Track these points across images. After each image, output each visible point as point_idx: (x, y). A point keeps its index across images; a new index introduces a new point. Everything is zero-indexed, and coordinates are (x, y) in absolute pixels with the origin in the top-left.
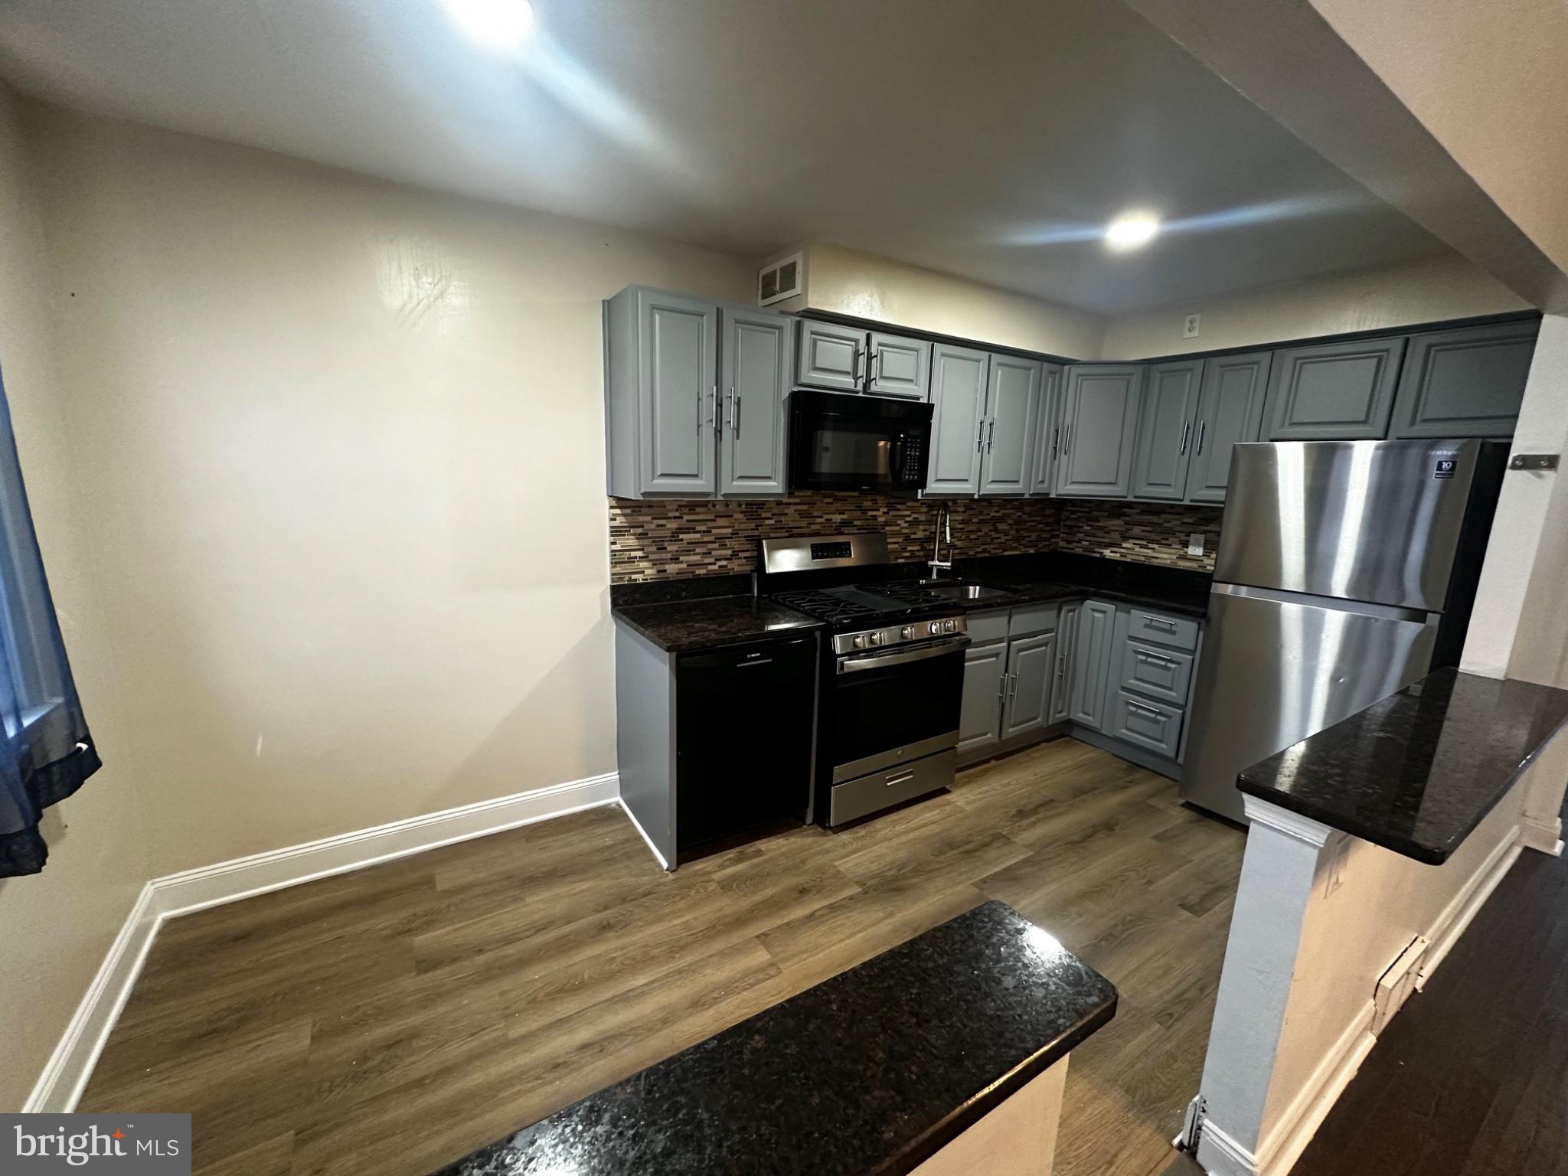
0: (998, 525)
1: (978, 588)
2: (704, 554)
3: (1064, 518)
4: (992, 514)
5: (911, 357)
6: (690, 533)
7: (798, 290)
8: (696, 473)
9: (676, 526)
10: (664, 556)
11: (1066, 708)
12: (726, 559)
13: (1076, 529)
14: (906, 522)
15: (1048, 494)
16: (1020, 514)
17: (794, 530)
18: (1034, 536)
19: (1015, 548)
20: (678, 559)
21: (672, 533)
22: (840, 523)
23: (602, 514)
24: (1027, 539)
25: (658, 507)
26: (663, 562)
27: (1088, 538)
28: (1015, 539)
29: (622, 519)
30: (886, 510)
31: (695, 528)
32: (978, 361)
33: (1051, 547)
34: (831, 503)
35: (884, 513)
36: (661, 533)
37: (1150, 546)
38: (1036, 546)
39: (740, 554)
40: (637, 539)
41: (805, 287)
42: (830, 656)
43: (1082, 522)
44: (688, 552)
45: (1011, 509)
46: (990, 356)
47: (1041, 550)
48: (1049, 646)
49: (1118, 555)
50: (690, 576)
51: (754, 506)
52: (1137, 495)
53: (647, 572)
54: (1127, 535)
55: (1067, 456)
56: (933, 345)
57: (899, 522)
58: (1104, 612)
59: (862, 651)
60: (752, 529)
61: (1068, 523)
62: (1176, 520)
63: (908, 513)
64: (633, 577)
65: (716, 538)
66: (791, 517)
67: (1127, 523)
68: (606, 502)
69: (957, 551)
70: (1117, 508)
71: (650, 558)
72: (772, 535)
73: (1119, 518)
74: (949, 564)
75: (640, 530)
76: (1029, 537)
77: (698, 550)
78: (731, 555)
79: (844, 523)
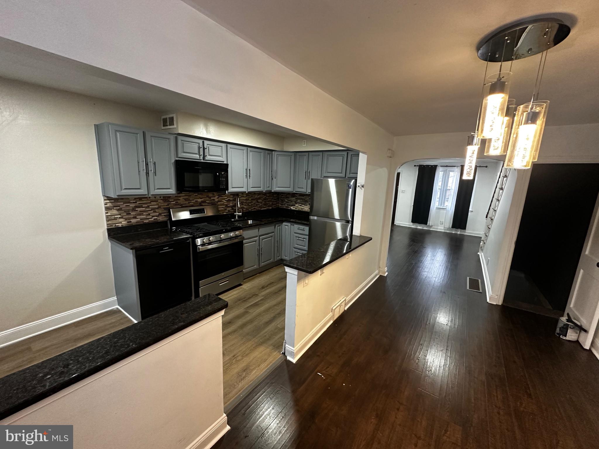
0: (258, 200)
1: (251, 221)
2: (147, 215)
3: (280, 197)
4: (256, 197)
5: (219, 149)
6: (140, 208)
7: (175, 126)
8: (139, 188)
9: (134, 205)
10: (130, 216)
11: (280, 256)
12: (156, 216)
13: (283, 201)
14: (225, 201)
15: (271, 191)
16: (265, 196)
17: (183, 205)
18: (271, 203)
19: (265, 207)
20: (136, 217)
21: (133, 208)
22: (201, 202)
23: (101, 202)
24: (269, 204)
25: (125, 199)
26: (130, 219)
27: (287, 203)
28: (264, 205)
29: (110, 204)
30: (218, 197)
31: (142, 206)
32: (243, 150)
33: (277, 207)
34: (197, 195)
35: (217, 198)
36: (128, 208)
37: (302, 205)
38: (272, 206)
39: (162, 214)
40: (117, 211)
41: (177, 126)
42: (195, 246)
43: (285, 199)
44: (140, 215)
45: (262, 195)
46: (247, 149)
47: (274, 208)
48: (273, 237)
49: (295, 208)
50: (142, 223)
51: (166, 198)
52: (296, 191)
53: (123, 223)
54: (296, 202)
55: (275, 179)
56: (227, 145)
57: (223, 201)
58: (288, 226)
59: (206, 244)
60: (166, 205)
61: (281, 199)
62: (308, 198)
63: (226, 198)
64: (117, 225)
65: (152, 209)
66: (182, 200)
67: (296, 199)
68: (102, 198)
69: (245, 209)
70: (293, 195)
71: (124, 218)
72: (174, 207)
73: (294, 197)
74: (241, 214)
75: (118, 208)
76: (269, 203)
77: (144, 214)
78: (158, 215)
79: (202, 202)
